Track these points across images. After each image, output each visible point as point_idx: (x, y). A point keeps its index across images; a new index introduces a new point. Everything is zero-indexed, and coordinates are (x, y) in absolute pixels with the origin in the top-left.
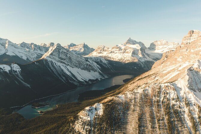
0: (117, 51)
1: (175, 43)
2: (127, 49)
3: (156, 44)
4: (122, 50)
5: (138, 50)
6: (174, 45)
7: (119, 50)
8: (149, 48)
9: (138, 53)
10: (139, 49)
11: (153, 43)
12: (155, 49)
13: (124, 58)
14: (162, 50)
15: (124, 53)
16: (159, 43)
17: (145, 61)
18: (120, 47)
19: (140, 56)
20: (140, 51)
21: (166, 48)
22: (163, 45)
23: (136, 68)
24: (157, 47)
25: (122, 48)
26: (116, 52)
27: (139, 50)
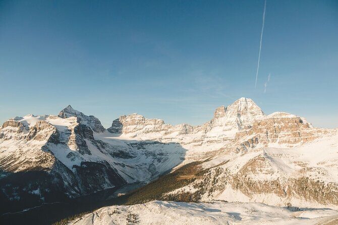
0: (13, 134)
1: (157, 121)
2: (40, 129)
3: (123, 121)
4: (28, 129)
5: (68, 132)
6: (155, 124)
7: (20, 132)
8: (110, 130)
9: (67, 141)
10: (73, 127)
11: (118, 119)
12: (121, 133)
13: (21, 153)
14: (134, 134)
15: (30, 138)
16: (129, 119)
17: (82, 163)
18: (25, 121)
19: (73, 147)
20: (73, 135)
21: (142, 131)
22: (135, 124)
23: (37, 192)
24: (125, 128)
25: (30, 127)
26: (9, 135)
27: (73, 131)
